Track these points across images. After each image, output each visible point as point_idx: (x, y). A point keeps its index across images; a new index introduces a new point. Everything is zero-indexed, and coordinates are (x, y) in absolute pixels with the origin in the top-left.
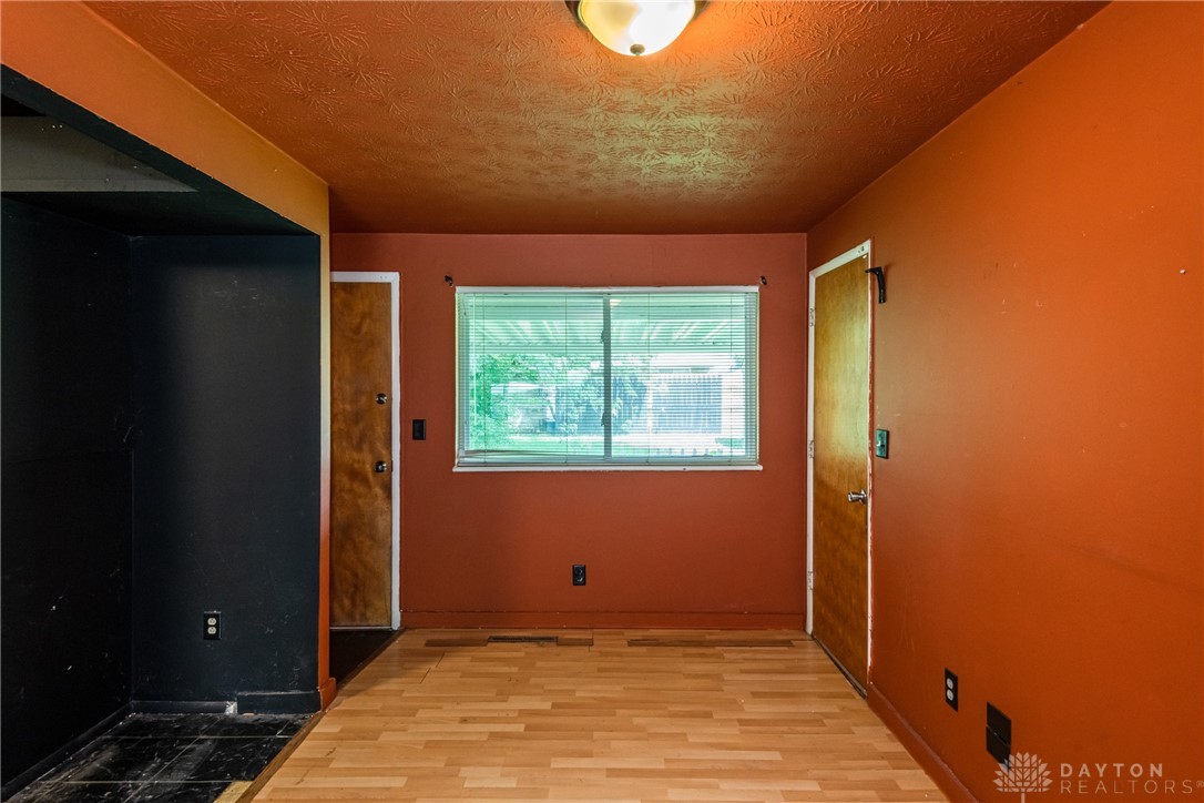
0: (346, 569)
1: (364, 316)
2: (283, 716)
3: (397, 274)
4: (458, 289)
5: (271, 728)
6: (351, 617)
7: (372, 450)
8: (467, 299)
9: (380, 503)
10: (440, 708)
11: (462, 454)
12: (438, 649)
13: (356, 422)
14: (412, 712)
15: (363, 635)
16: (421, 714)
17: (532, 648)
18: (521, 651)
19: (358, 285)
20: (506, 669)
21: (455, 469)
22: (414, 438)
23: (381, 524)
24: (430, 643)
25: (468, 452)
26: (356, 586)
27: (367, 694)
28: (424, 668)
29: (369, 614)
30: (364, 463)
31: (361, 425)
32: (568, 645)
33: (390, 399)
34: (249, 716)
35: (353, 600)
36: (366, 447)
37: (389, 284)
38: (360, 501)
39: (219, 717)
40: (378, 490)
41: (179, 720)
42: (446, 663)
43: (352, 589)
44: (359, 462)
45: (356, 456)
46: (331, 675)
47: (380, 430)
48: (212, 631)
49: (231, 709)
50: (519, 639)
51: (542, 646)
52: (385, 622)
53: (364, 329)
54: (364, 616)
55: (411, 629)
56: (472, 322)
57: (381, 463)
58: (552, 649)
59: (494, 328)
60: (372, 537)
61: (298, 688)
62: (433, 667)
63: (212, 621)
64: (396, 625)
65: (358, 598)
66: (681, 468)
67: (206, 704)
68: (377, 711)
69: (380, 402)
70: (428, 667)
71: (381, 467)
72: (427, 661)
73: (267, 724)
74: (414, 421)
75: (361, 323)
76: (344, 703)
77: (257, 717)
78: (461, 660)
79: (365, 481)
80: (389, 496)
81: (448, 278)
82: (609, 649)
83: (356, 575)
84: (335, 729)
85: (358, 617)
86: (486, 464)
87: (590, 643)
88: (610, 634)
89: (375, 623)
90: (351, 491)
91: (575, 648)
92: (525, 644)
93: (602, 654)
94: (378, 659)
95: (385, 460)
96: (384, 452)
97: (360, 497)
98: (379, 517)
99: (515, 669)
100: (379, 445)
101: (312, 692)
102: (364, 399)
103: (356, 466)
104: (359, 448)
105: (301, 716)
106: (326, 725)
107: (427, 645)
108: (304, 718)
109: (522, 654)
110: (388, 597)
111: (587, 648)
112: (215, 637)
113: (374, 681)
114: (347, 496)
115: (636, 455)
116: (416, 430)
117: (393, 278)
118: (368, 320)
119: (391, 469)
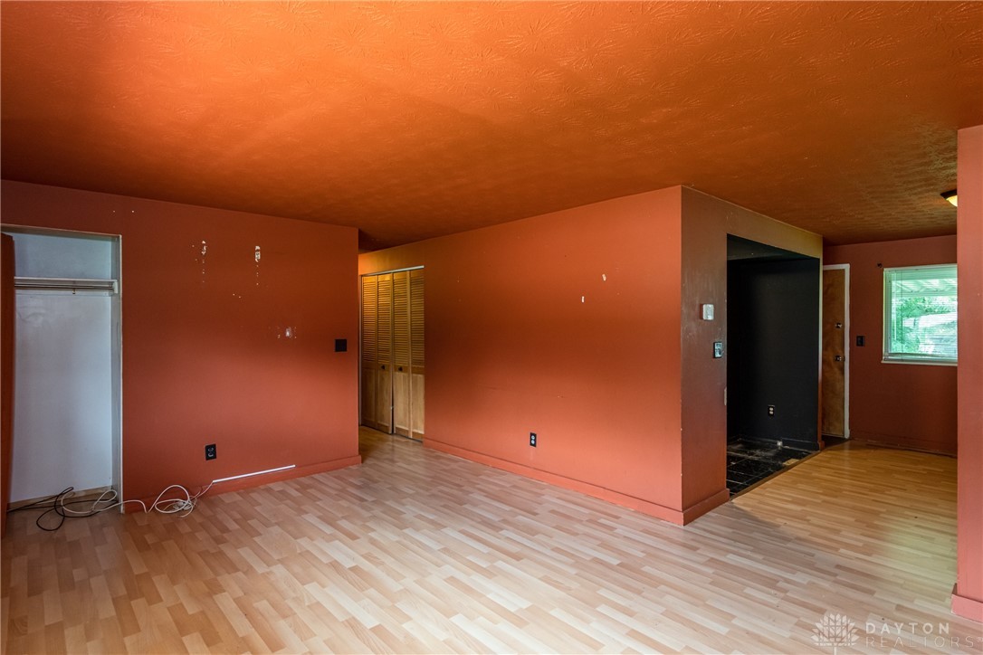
1: (830, 286)
2: (802, 450)
3: (849, 264)
4: (885, 270)
7: (833, 350)
8: (890, 273)
9: (838, 376)
11: (887, 354)
19: (826, 271)
21: (883, 362)
22: (858, 345)
23: (838, 386)
25: (890, 354)
29: (831, 428)
30: (829, 357)
31: (827, 338)
33: (844, 326)
34: (787, 447)
35: (823, 421)
36: (829, 349)
37: (844, 270)
39: (774, 446)
40: (836, 370)
41: (760, 443)
44: (826, 355)
47: (837, 341)
48: (771, 413)
49: (780, 444)
52: (841, 434)
53: (828, 293)
54: (828, 430)
55: (855, 440)
56: (894, 283)
57: (838, 357)
59: (909, 285)
60: (833, 392)
63: (771, 409)
64: (847, 437)
65: (825, 421)
67: (769, 440)
69: (838, 327)
71: (838, 359)
74: (857, 337)
75: (827, 289)
77: (791, 448)
79: (830, 365)
80: (843, 373)
81: (879, 265)
83: (824, 409)
85: (825, 429)
86: (902, 360)
89: (835, 434)
95: (841, 355)
96: (840, 351)
97: (827, 372)
98: (837, 383)
100: (838, 348)
101: (815, 443)
102: (828, 326)
103: (825, 357)
104: (826, 349)
105: (810, 451)
110: (842, 422)
112: (773, 415)
116: (859, 341)
117: (846, 267)
118: (831, 289)
119: (844, 359)
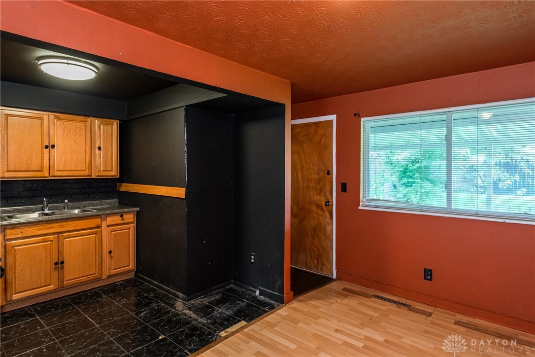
0: (315, 246)
1: (322, 136)
2: (272, 302)
3: (335, 115)
4: (363, 119)
5: (265, 304)
6: (317, 268)
7: (325, 196)
8: (367, 123)
9: (328, 220)
10: (330, 321)
11: (364, 200)
12: (347, 293)
13: (319, 183)
14: (317, 318)
15: (320, 277)
16: (321, 320)
17: (394, 307)
18: (387, 306)
19: (320, 122)
20: (372, 313)
21: (360, 208)
22: (342, 191)
23: (328, 229)
24: (344, 289)
25: (368, 200)
26: (318, 255)
27: (305, 303)
28: (334, 300)
29: (324, 268)
30: (322, 201)
31: (321, 184)
32: (415, 312)
33: (332, 174)
34: (262, 298)
35: (318, 261)
36: (322, 194)
37: (332, 120)
38: (320, 218)
39: (253, 295)
40: (327, 214)
41: (243, 292)
42: (346, 301)
43: (317, 256)
44: (320, 200)
45: (319, 198)
46: (291, 290)
47: (328, 187)
48: (252, 261)
49: (258, 292)
50: (389, 300)
51: (399, 307)
52: (330, 274)
53: (322, 142)
54: (322, 269)
55: (341, 280)
57: (329, 202)
58: (404, 311)
60: (325, 234)
61: (278, 292)
62: (339, 301)
63: (253, 257)
64: (334, 277)
65: (319, 261)
66: (502, 221)
67: (251, 288)
68: (304, 312)
69: (328, 174)
70: (337, 300)
71: (328, 204)
72: (337, 297)
73: (265, 303)
74: (342, 183)
75: (321, 139)
76: (295, 304)
77: (264, 299)
78: (353, 302)
79: (322, 209)
80: (332, 217)
81: (357, 115)
82: (439, 322)
83: (318, 250)
84: (285, 314)
85: (319, 269)
86: (376, 207)
87: (430, 315)
88: (445, 313)
89: (325, 274)
90: (317, 213)
91: (419, 314)
92: (390, 304)
93: (433, 323)
94: (319, 289)
95: (330, 200)
96: (330, 197)
97: (320, 216)
98: (328, 226)
99: (377, 315)
100: (328, 194)
101: (282, 295)
102: (321, 173)
103: (319, 202)
104: (320, 195)
105: (278, 304)
106: (284, 311)
107: (343, 290)
108: (278, 305)
109: (385, 308)
110: (331, 263)
111: (425, 317)
112: (253, 263)
113: (311, 299)
114: (315, 215)
115: (467, 208)
116: (343, 187)
117: (333, 117)
118: (323, 138)
119: (332, 205)
